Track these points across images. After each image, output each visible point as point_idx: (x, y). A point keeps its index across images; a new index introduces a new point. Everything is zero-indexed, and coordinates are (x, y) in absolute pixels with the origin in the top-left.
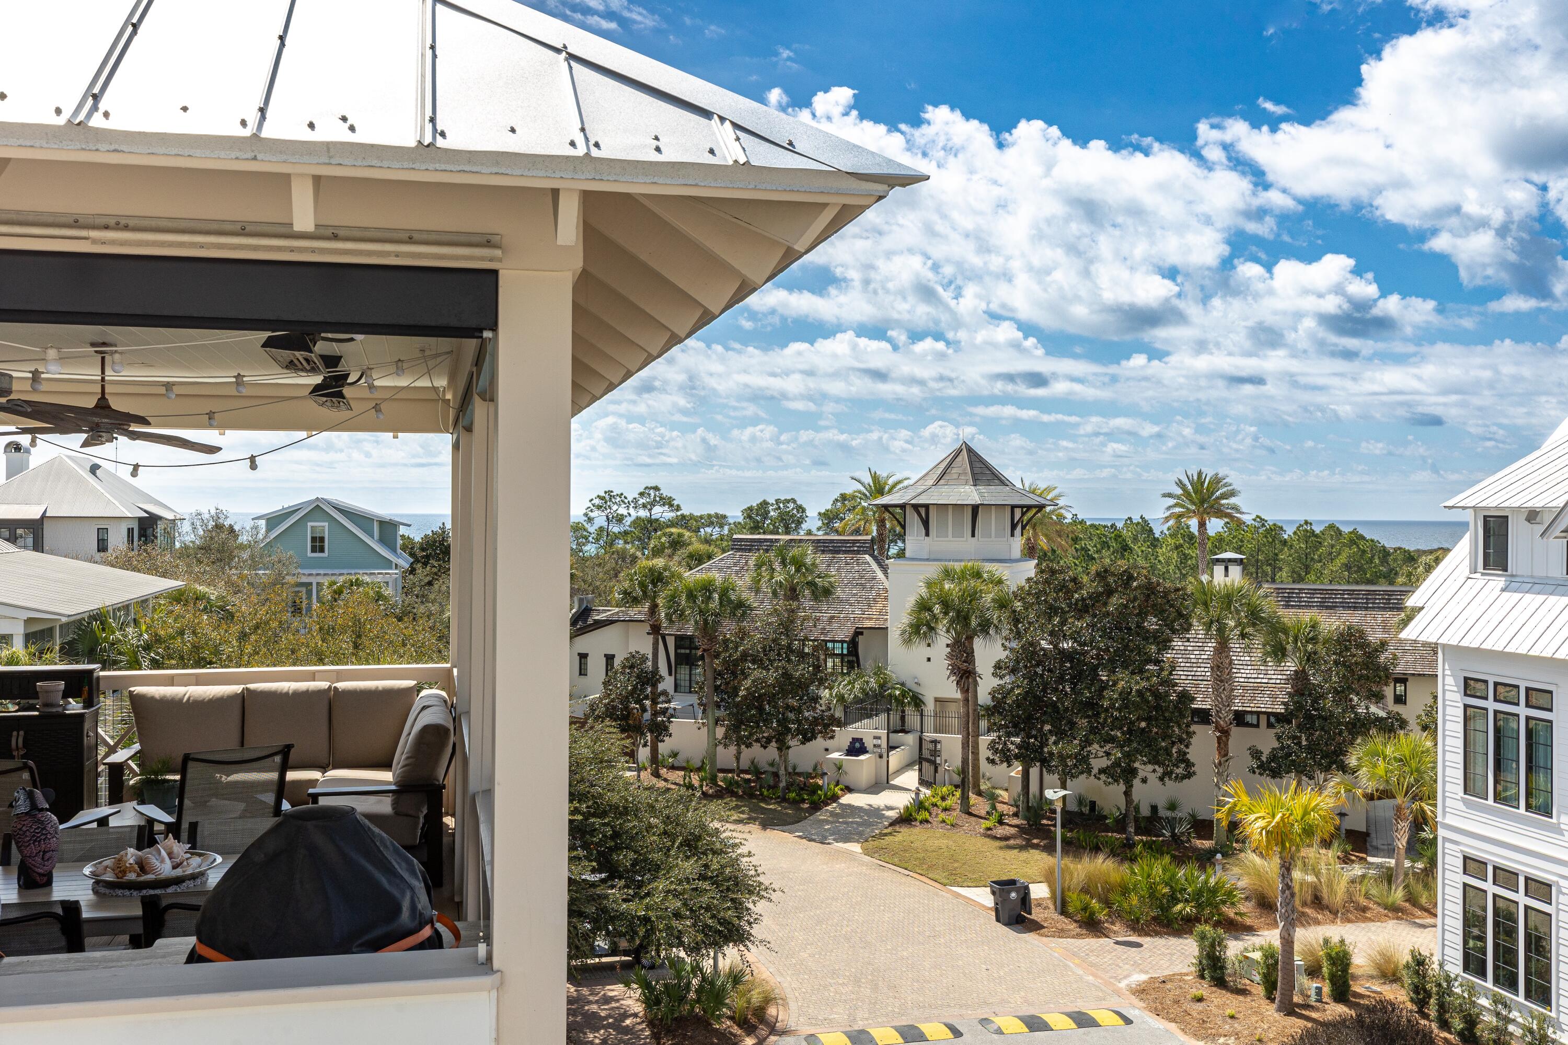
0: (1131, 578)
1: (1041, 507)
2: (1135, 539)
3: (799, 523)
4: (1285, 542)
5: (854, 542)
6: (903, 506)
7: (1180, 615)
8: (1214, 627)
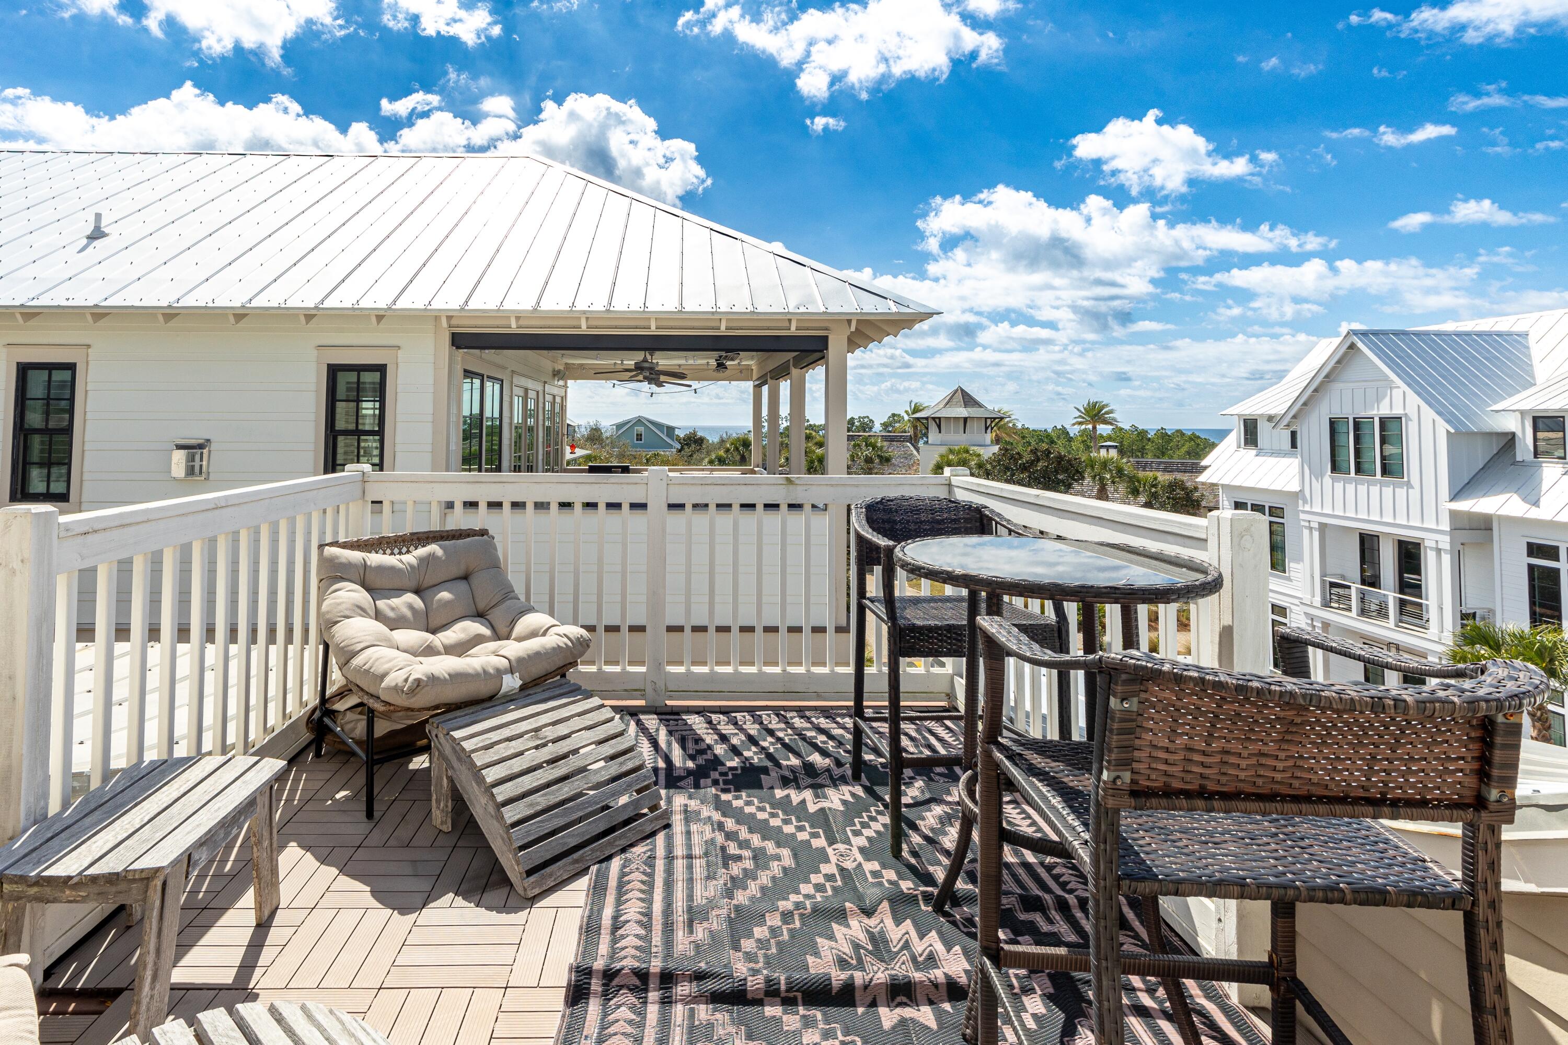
0: (1050, 453)
1: (1002, 418)
2: (1059, 437)
3: (871, 428)
4: (1149, 440)
5: (901, 436)
6: (927, 418)
7: (1077, 471)
8: (1097, 478)
